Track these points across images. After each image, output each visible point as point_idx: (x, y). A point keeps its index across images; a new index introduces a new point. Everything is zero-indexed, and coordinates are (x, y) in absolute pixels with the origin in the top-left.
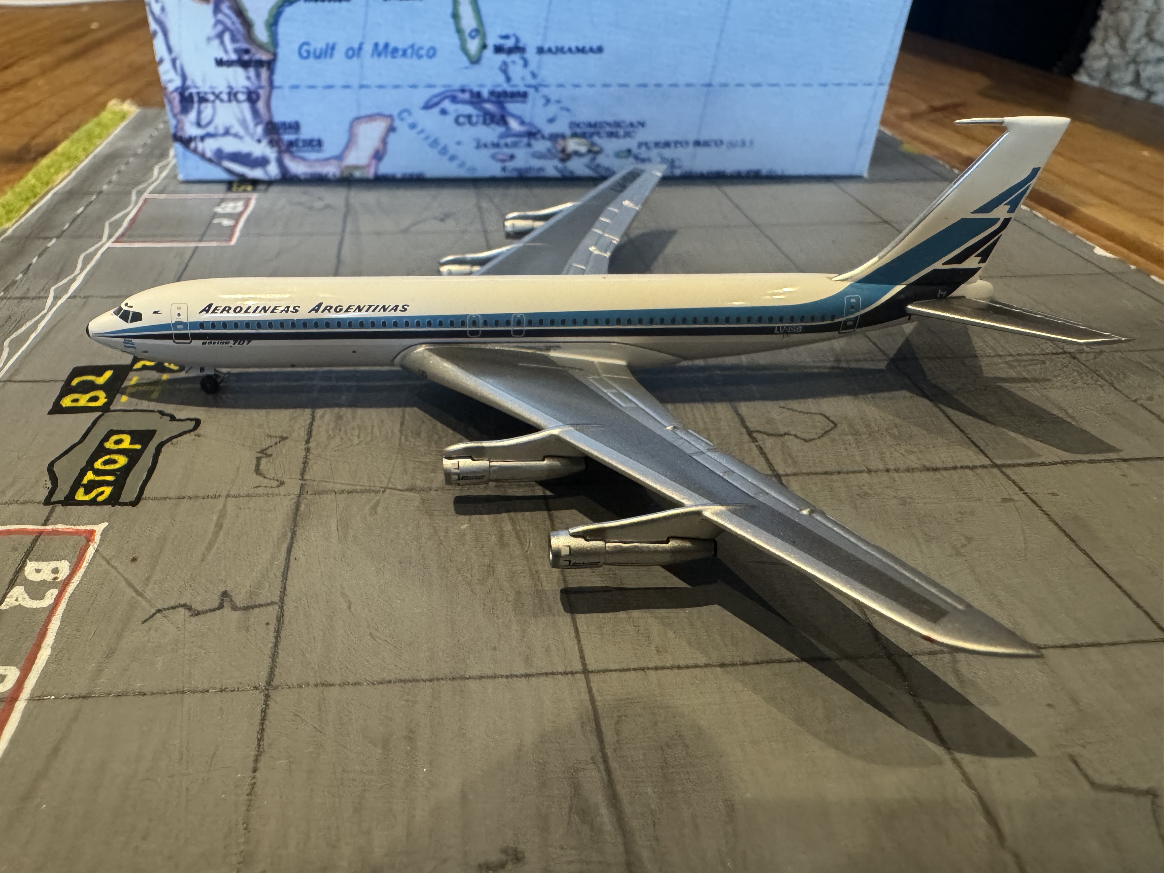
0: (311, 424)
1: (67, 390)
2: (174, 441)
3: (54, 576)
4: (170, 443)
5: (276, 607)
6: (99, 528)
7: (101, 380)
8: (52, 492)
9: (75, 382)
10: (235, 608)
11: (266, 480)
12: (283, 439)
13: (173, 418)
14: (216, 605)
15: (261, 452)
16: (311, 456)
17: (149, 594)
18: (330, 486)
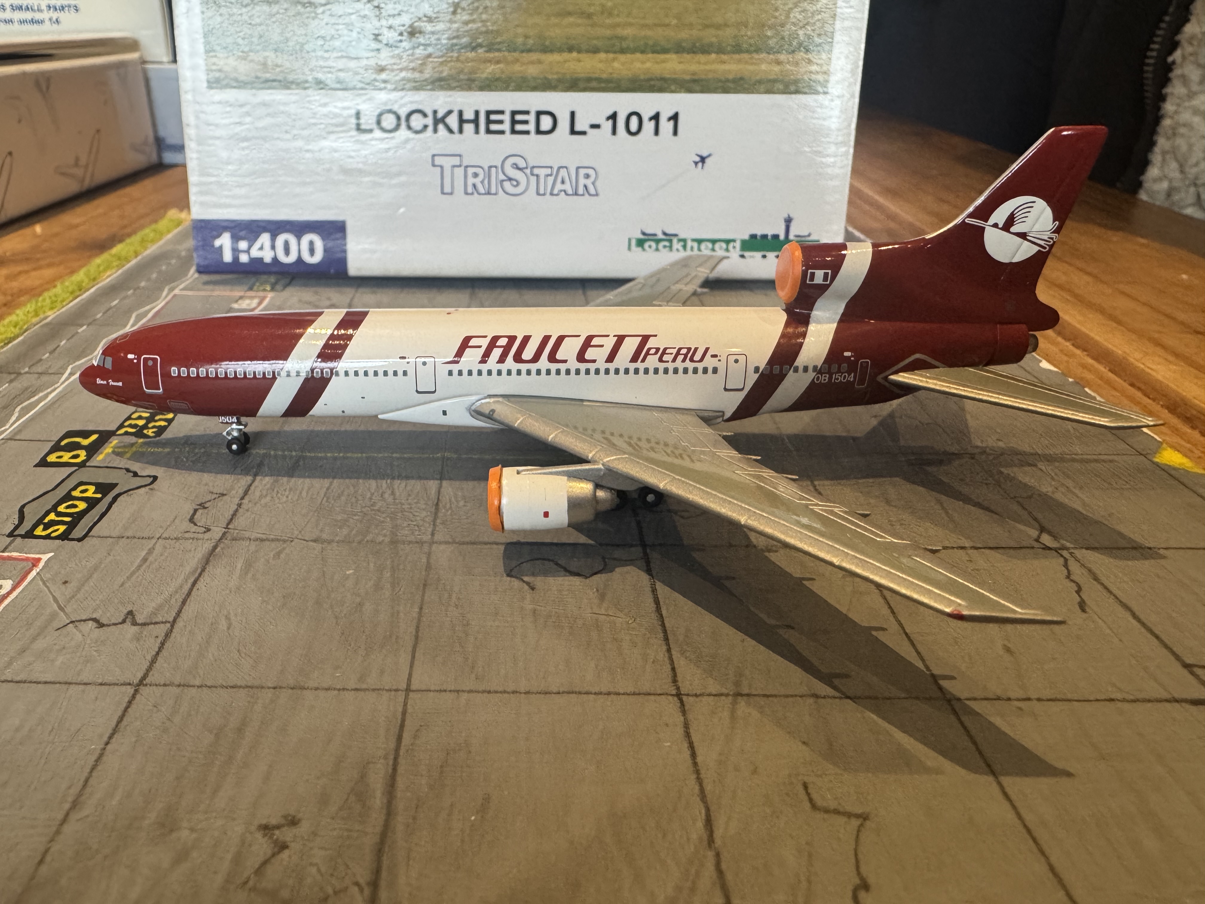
0: (251, 485)
1: (56, 448)
2: (131, 492)
4: (126, 494)
5: (168, 625)
6: (45, 557)
7: (85, 442)
8: (17, 527)
9: (63, 443)
10: (134, 623)
11: (196, 527)
12: (223, 495)
13: (135, 474)
14: (120, 621)
15: (200, 505)
16: (241, 510)
17: (68, 610)
18: (247, 534)
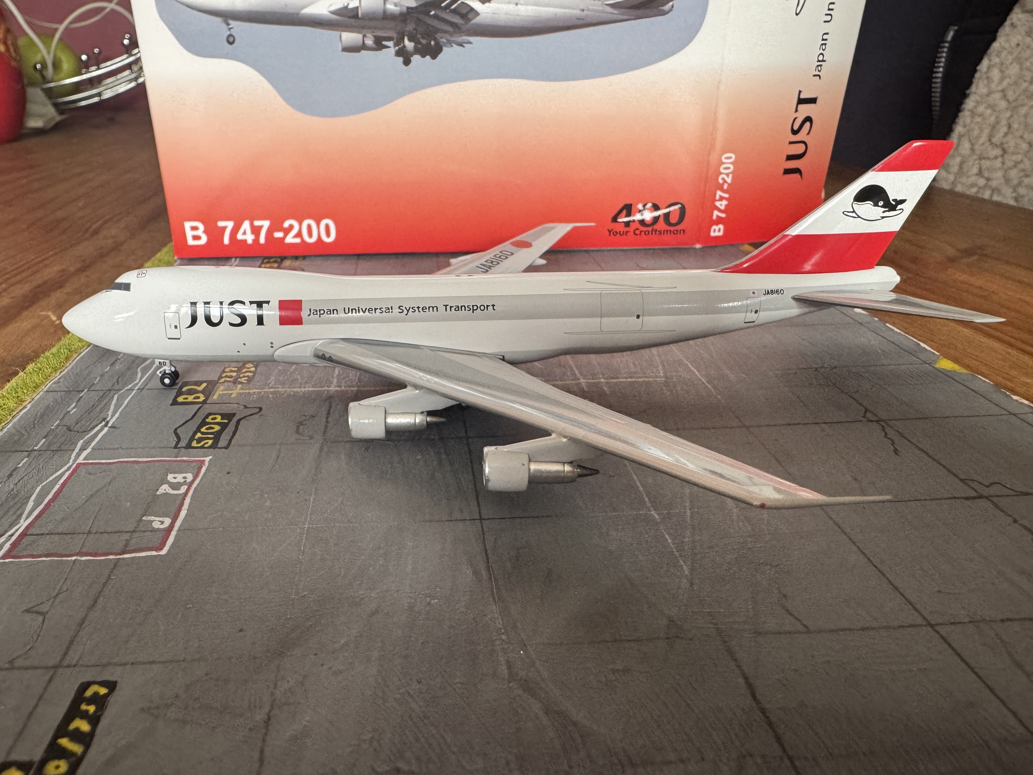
0: (329, 410)
1: (180, 393)
3: (184, 480)
4: (244, 420)
6: (207, 459)
7: (201, 388)
9: (184, 389)
11: (303, 436)
12: (313, 417)
15: (300, 423)
16: (329, 425)
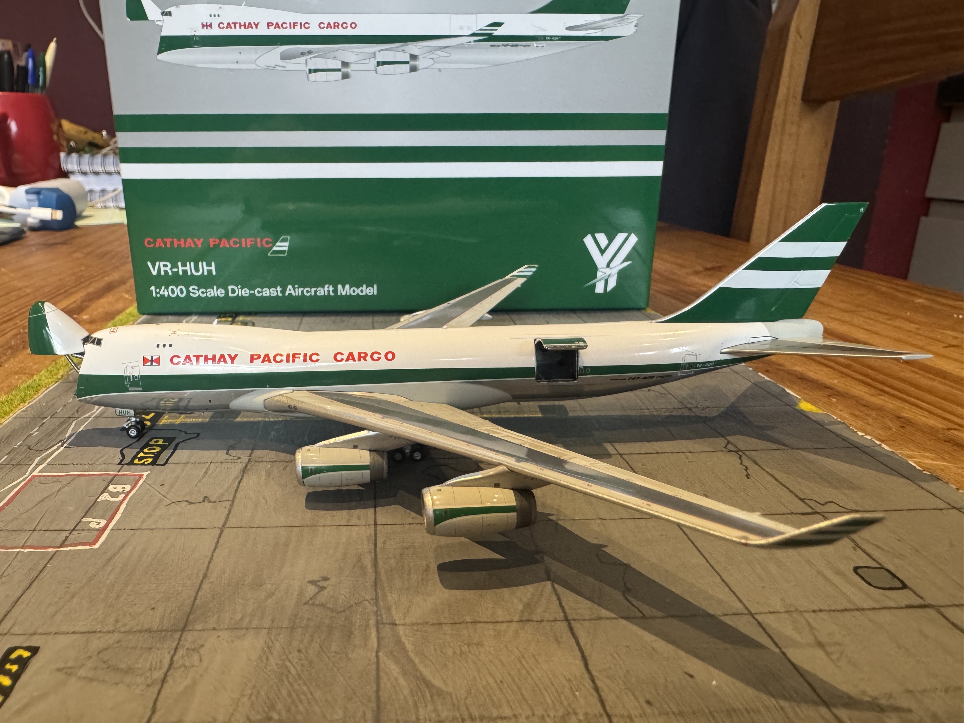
2: (186, 441)
3: (123, 490)
4: (183, 442)
5: (230, 502)
6: (145, 474)
8: (122, 461)
10: (210, 502)
13: (186, 433)
14: (201, 501)
17: (169, 496)
18: (264, 459)
